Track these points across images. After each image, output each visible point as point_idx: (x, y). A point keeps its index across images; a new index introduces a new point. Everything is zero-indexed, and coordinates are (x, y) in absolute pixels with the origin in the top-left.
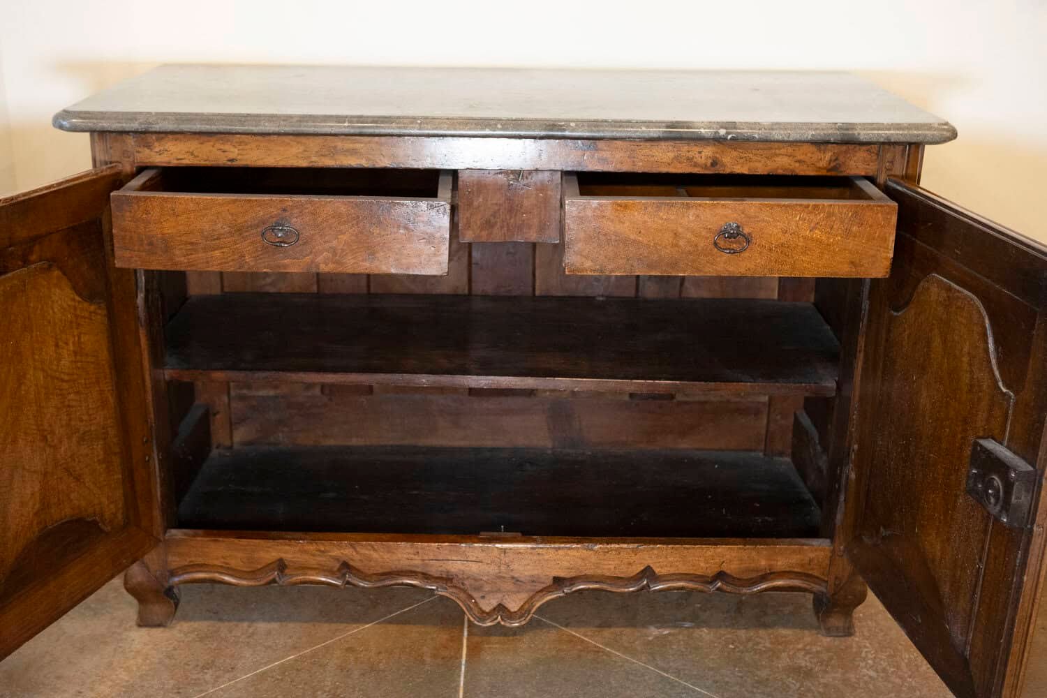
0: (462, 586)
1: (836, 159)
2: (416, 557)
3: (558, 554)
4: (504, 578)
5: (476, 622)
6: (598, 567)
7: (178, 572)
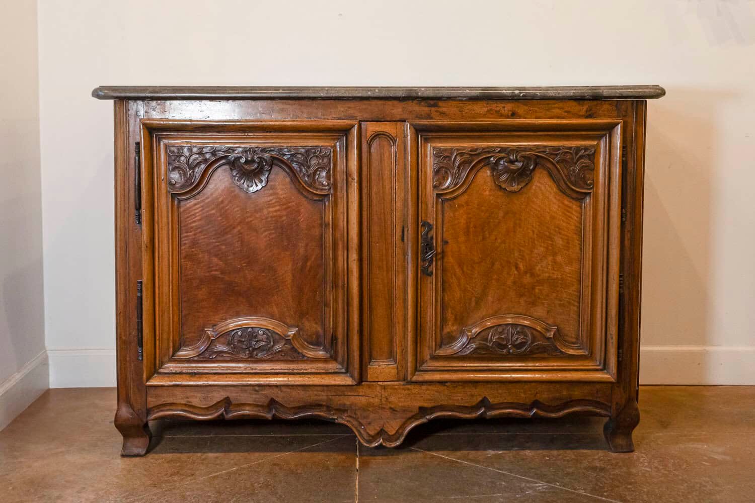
0: (354, 416)
1: (591, 110)
2: (323, 393)
3: (422, 389)
4: (384, 408)
5: (365, 444)
6: (450, 399)
7: (153, 410)
